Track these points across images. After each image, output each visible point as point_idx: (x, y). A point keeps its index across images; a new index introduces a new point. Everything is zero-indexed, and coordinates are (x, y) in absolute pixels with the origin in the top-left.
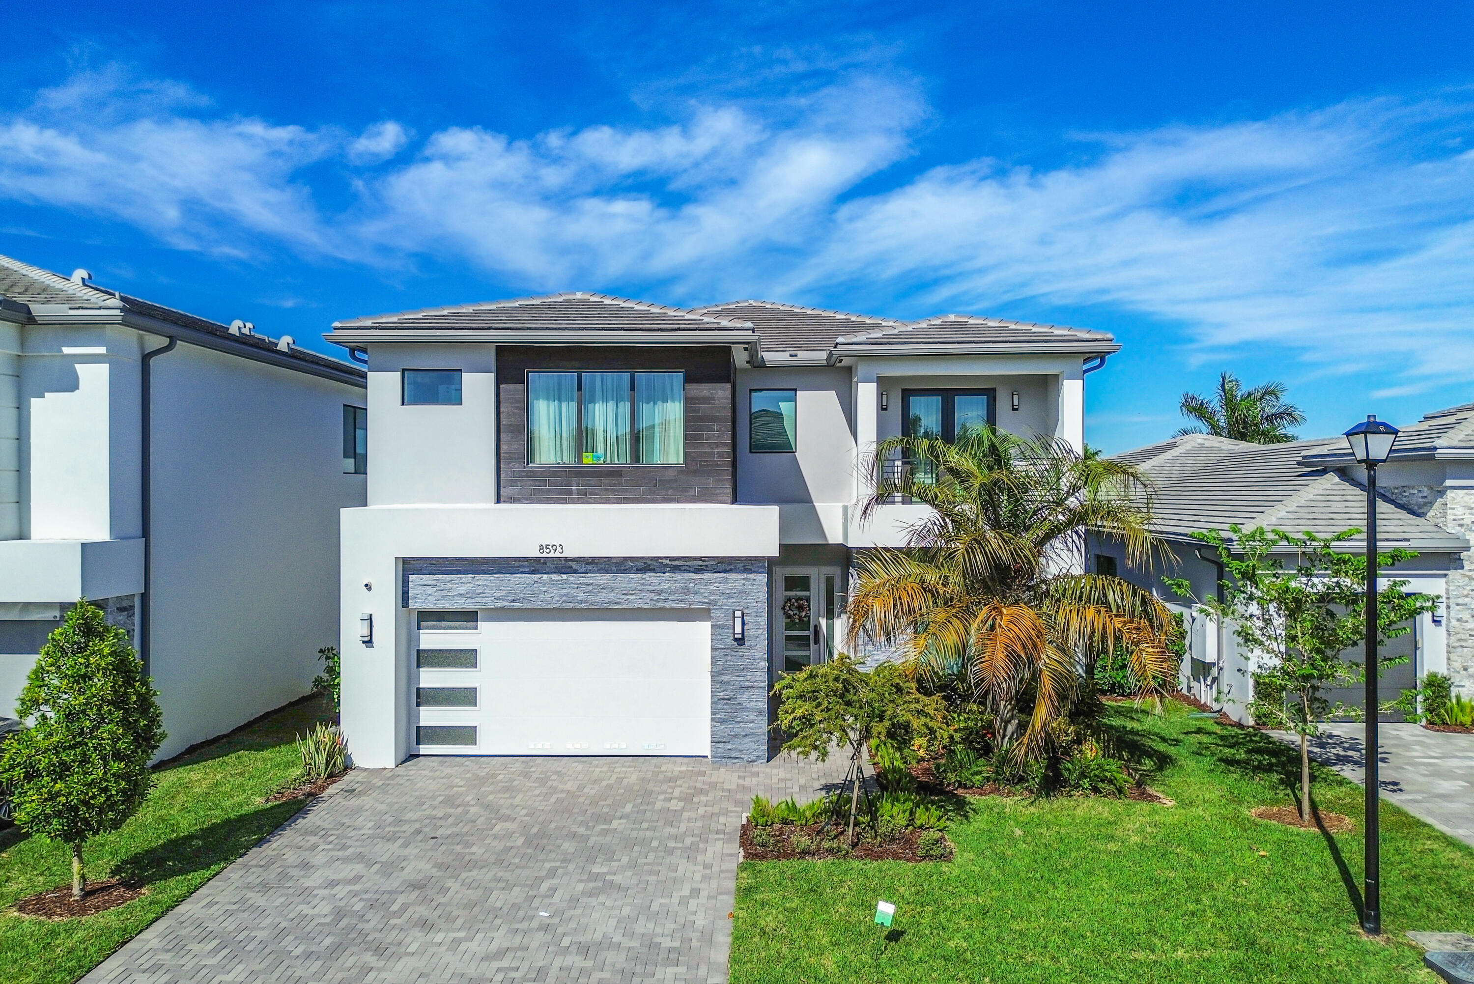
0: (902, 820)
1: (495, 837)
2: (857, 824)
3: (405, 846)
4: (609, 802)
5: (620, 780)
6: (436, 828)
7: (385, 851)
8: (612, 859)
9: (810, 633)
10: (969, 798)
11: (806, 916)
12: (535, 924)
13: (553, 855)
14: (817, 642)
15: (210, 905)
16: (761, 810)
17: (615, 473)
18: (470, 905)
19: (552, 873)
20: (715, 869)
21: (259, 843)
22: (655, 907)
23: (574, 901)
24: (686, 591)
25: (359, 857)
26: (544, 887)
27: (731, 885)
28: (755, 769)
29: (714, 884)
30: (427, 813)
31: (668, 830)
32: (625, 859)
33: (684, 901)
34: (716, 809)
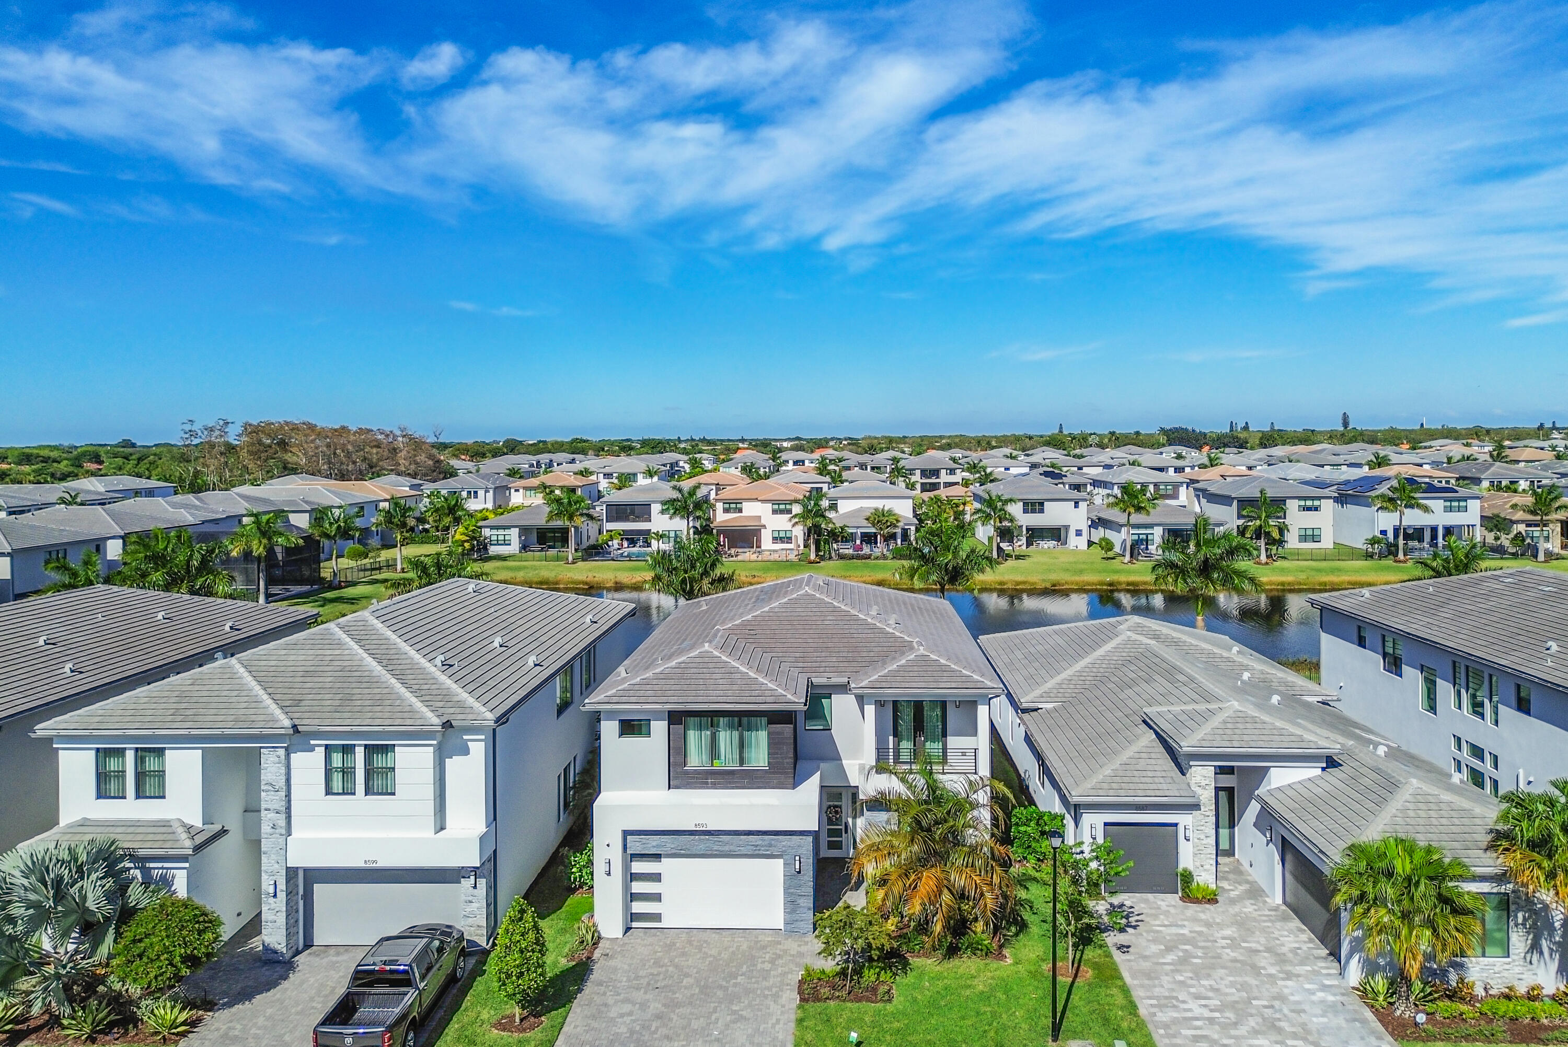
0: (873, 978)
1: (686, 988)
2: (852, 980)
3: (645, 993)
4: (735, 964)
5: (738, 947)
6: (656, 982)
7: (639, 996)
8: (740, 1002)
9: (843, 827)
10: (911, 960)
11: (823, 1034)
12: (713, 1038)
13: (714, 999)
14: (846, 832)
15: (576, 1027)
16: (809, 972)
17: (732, 773)
18: (684, 1028)
19: (715, 1011)
20: (787, 1007)
21: (580, 990)
22: (761, 1029)
23: (727, 1026)
24: (770, 845)
25: (626, 1001)
26: (713, 1017)
27: (793, 1017)
28: (806, 939)
29: (786, 1016)
30: (649, 971)
31: (765, 984)
32: (746, 1002)
33: (773, 1026)
34: (786, 969)
